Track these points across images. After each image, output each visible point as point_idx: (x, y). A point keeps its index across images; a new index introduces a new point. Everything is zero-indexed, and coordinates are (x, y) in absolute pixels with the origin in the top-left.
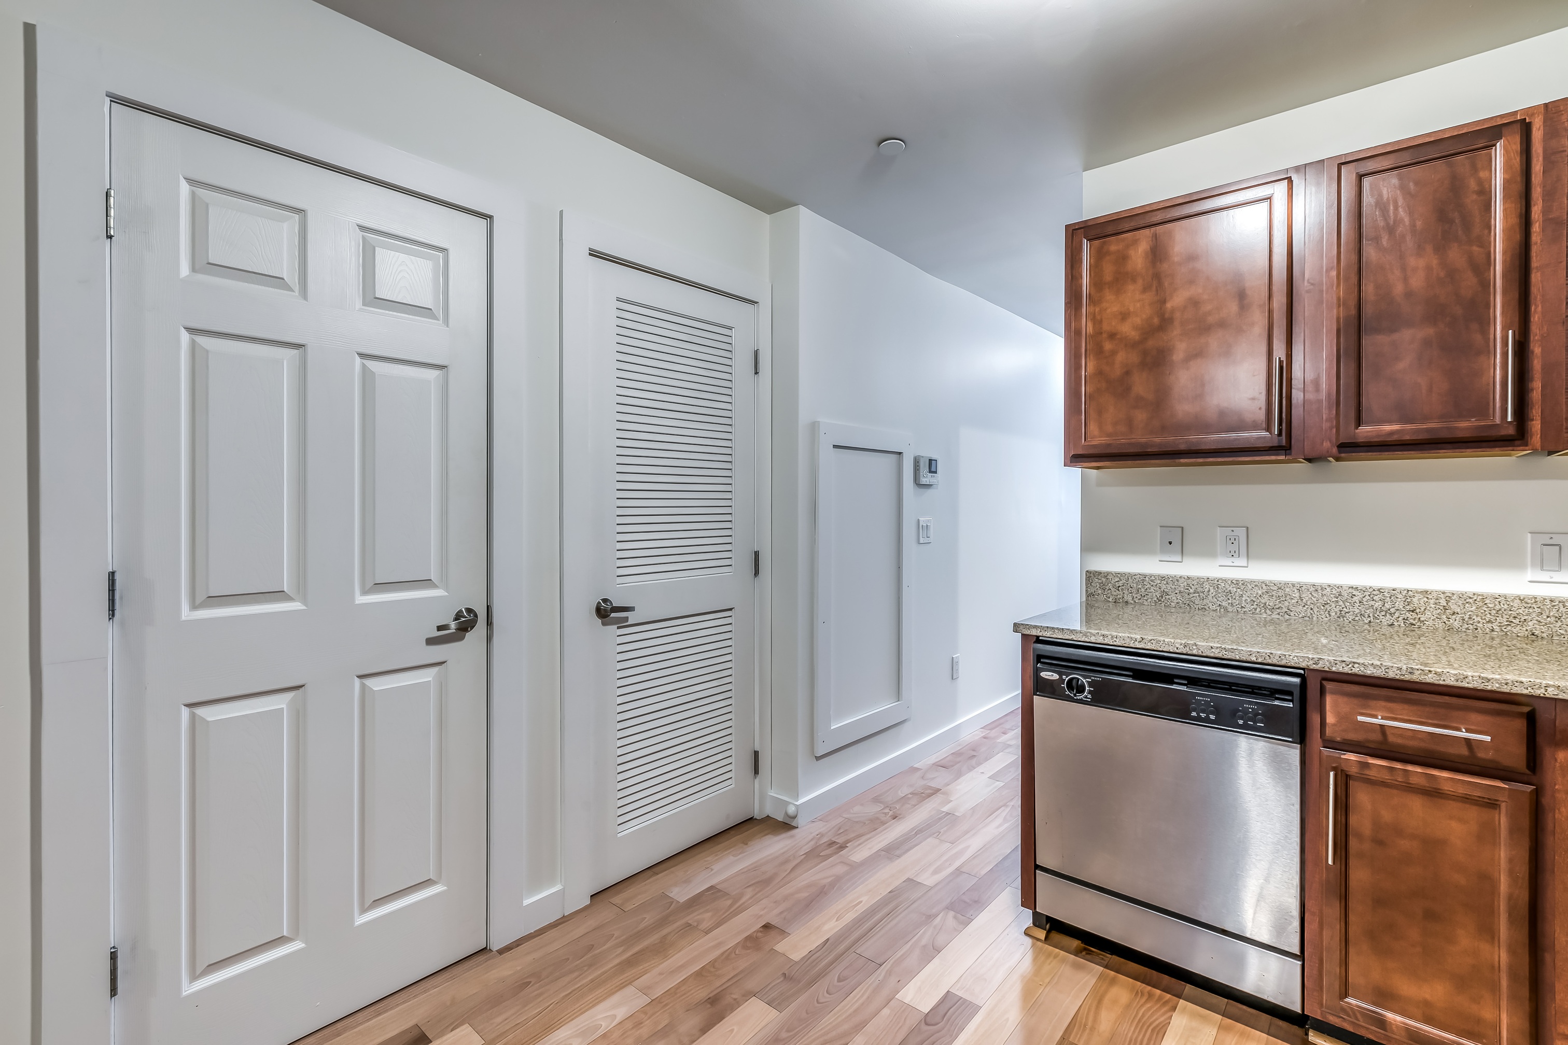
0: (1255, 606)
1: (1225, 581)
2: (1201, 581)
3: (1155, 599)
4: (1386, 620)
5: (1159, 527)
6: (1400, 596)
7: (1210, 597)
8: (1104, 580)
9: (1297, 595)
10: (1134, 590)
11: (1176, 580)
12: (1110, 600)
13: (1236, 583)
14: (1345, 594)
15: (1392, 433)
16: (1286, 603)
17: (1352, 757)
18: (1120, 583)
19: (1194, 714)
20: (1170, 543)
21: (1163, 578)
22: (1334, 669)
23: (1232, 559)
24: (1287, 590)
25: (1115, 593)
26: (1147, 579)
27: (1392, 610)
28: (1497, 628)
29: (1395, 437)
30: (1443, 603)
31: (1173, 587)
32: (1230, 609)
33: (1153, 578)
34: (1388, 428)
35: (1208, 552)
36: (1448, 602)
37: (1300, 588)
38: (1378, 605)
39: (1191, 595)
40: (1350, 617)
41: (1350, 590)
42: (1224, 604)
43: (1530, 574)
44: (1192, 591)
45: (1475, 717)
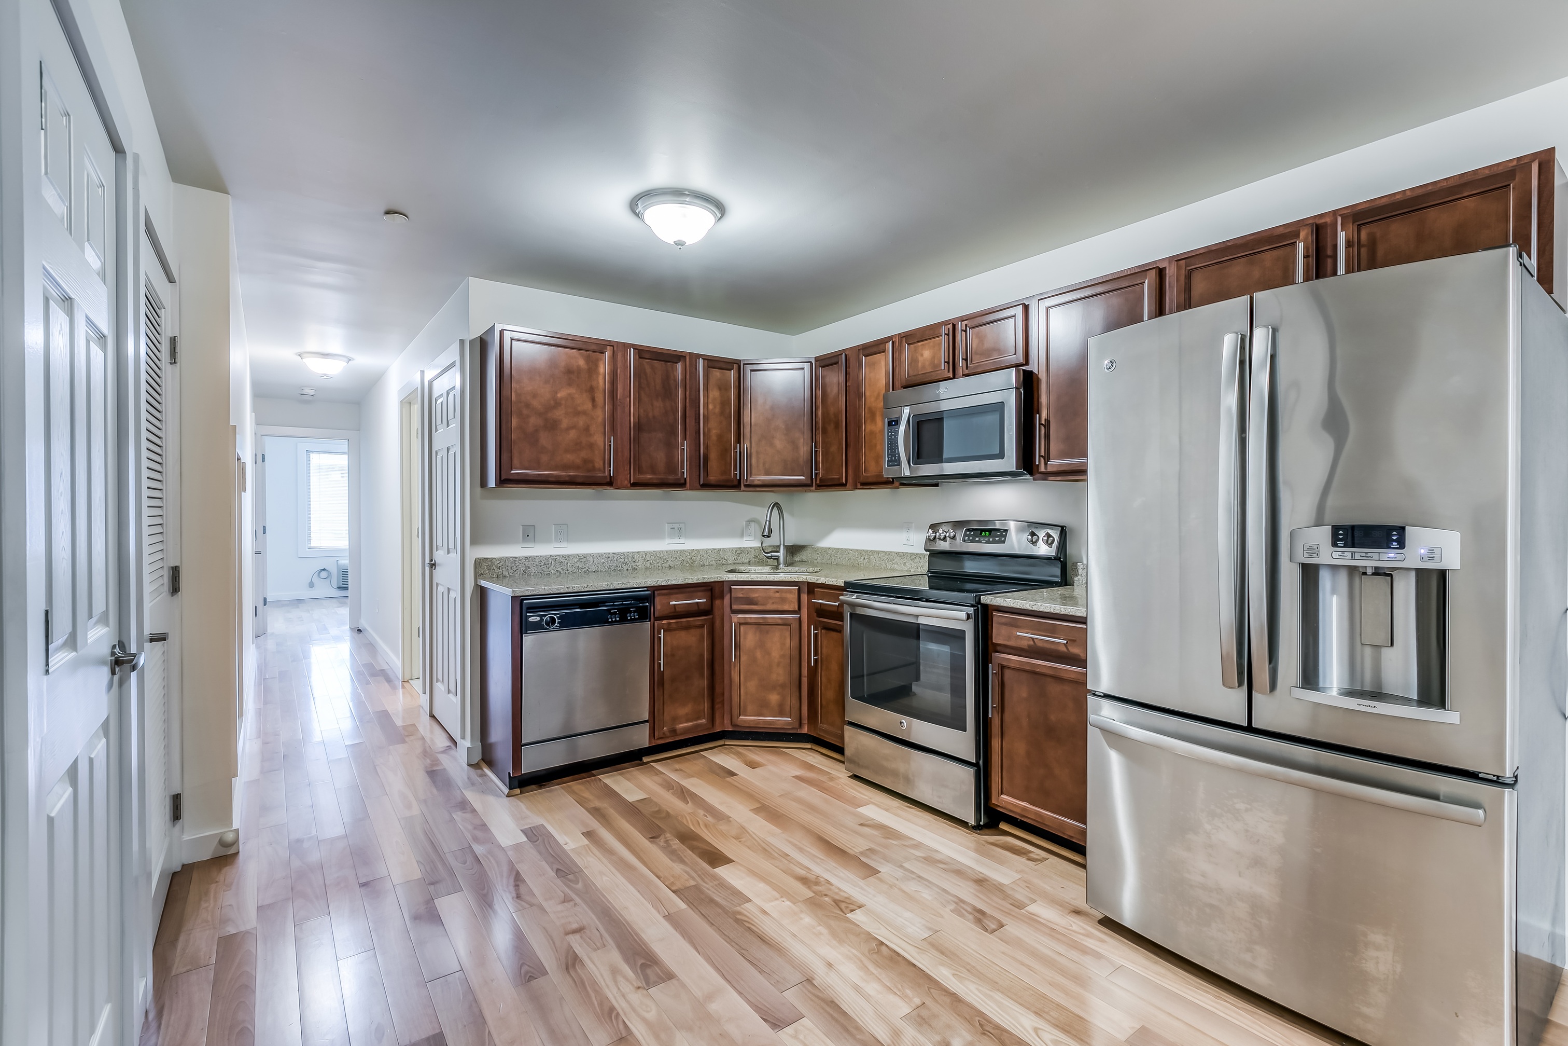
0: (574, 569)
1: (559, 556)
2: (547, 558)
3: (522, 572)
4: (625, 567)
5: (521, 527)
6: (630, 555)
7: (552, 566)
8: (490, 563)
9: (592, 560)
10: (509, 568)
11: (533, 558)
12: (494, 576)
13: (564, 556)
14: (611, 557)
15: (651, 479)
16: (587, 565)
17: (664, 622)
18: (501, 564)
19: (610, 620)
20: (528, 536)
21: (526, 558)
22: (662, 584)
23: (561, 543)
24: (588, 558)
25: (497, 572)
26: (517, 559)
27: (628, 562)
28: (660, 565)
29: (651, 481)
30: (644, 556)
31: (532, 563)
32: (562, 572)
33: (521, 559)
34: (649, 476)
35: (546, 540)
36: (646, 556)
37: (593, 556)
38: (623, 560)
39: (542, 567)
40: (613, 568)
41: (613, 555)
42: (559, 569)
43: (668, 541)
44: (542, 564)
45: (700, 594)
